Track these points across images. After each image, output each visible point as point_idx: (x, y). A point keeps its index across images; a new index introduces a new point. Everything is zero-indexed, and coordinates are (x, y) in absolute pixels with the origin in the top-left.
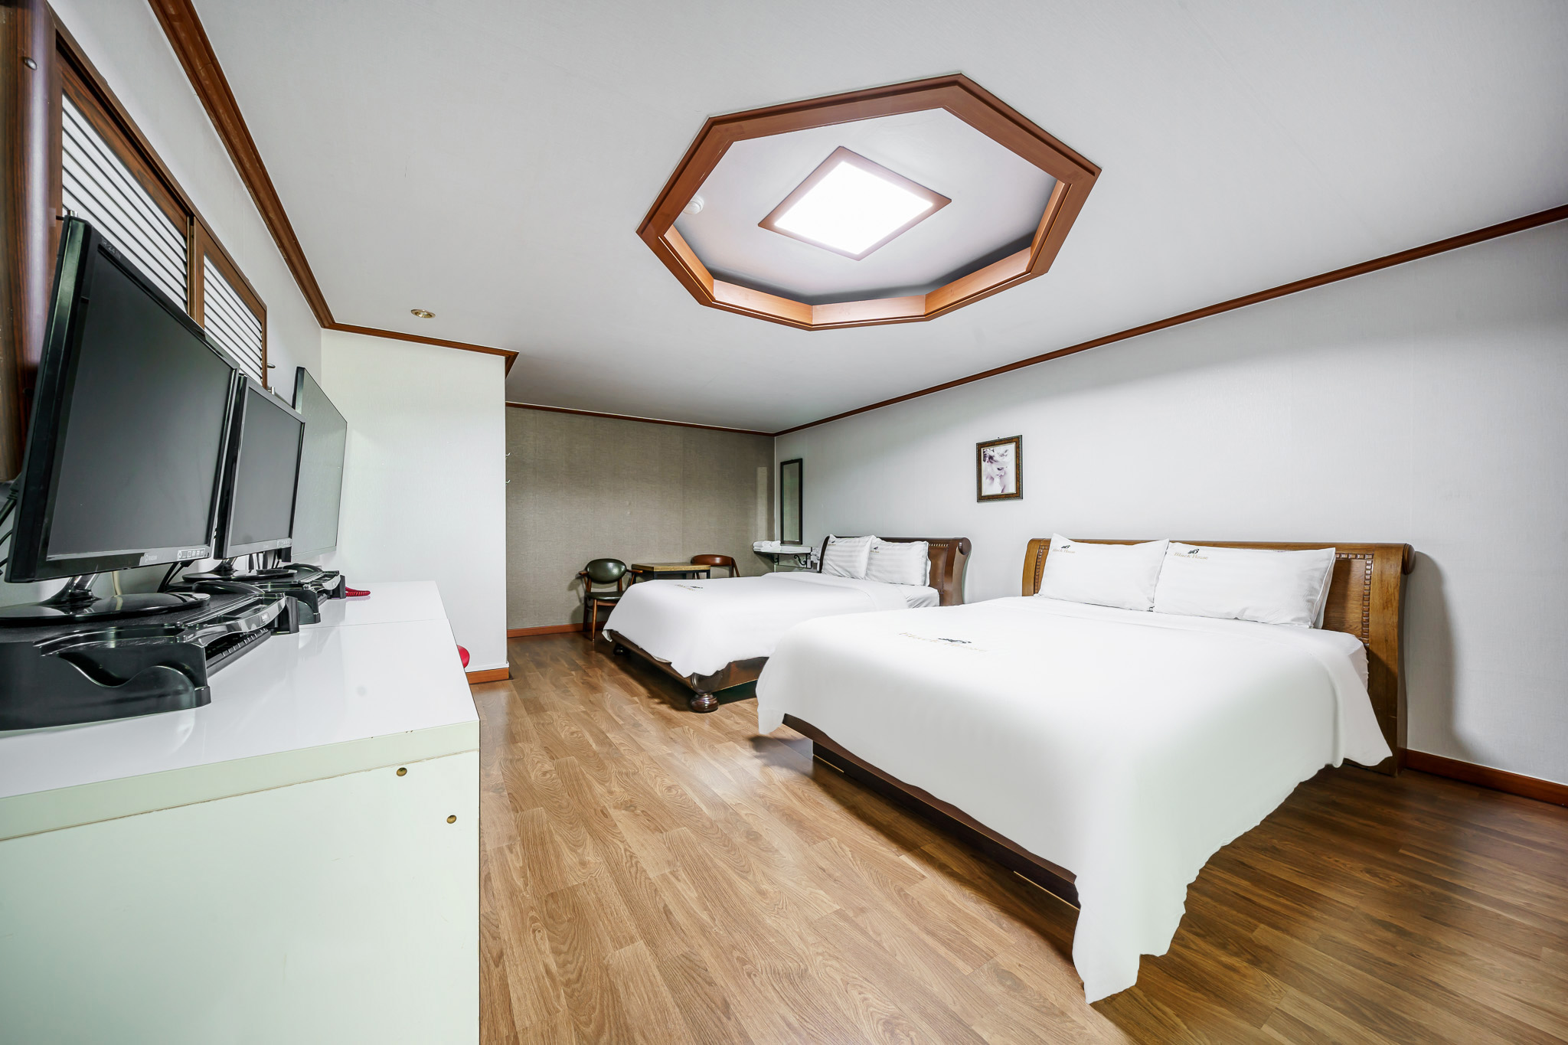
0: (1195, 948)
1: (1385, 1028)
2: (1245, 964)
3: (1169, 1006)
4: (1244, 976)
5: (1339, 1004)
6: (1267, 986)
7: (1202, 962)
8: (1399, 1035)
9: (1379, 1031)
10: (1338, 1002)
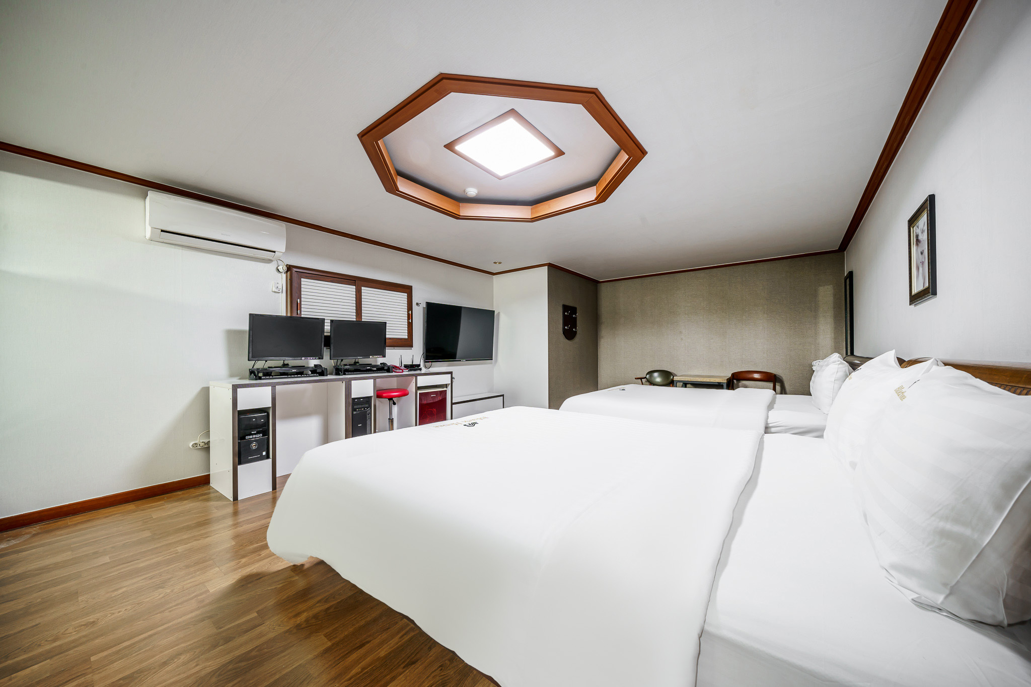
0: (317, 605)
1: (230, 667)
2: (298, 622)
3: (283, 586)
4: (290, 618)
5: (254, 653)
6: (279, 625)
7: (305, 605)
8: (222, 671)
9: (230, 662)
10: (256, 653)
